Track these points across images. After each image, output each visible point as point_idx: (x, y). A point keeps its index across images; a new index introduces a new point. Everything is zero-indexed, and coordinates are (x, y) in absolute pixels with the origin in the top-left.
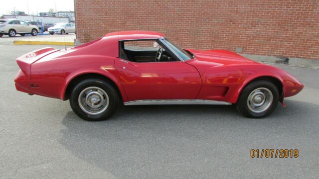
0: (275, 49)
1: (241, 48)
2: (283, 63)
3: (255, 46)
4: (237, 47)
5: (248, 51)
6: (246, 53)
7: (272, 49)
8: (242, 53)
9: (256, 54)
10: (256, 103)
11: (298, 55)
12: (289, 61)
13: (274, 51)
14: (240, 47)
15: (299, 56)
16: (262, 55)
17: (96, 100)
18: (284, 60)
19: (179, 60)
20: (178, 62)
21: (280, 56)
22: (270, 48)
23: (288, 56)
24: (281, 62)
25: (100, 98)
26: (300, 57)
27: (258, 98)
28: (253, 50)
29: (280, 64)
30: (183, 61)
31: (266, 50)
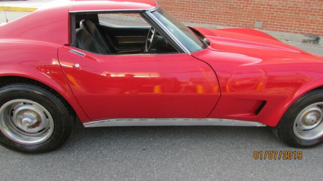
0: (304, 25)
1: (261, 23)
2: (312, 42)
3: (279, 20)
4: (257, 20)
5: (270, 27)
6: (266, 29)
7: (299, 25)
8: (263, 29)
9: (280, 31)
10: (307, 124)
12: (320, 40)
13: (302, 28)
14: (259, 21)
16: (286, 32)
17: (29, 120)
18: (314, 39)
19: (182, 51)
20: (180, 54)
21: (309, 34)
22: (298, 23)
23: (320, 35)
24: (310, 41)
25: (38, 117)
27: (311, 117)
28: (275, 25)
29: (308, 44)
30: (189, 53)
31: (292, 27)
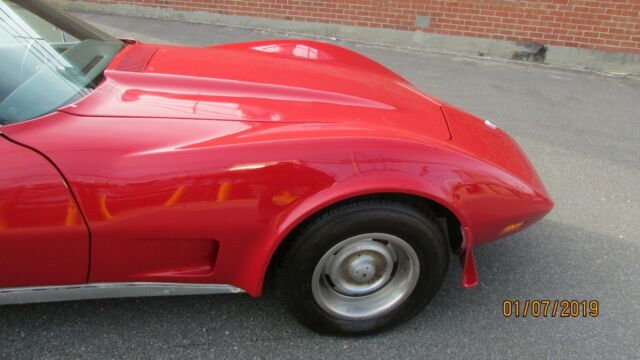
0: (514, 21)
1: (428, 18)
2: (531, 58)
3: (464, 11)
4: (419, 13)
5: (445, 27)
6: (439, 32)
7: (504, 21)
8: (432, 32)
9: (466, 34)
10: (352, 280)
11: (571, 38)
12: (547, 53)
13: (511, 27)
14: (424, 13)
15: (574, 42)
16: (480, 36)
18: (536, 51)
21: (526, 40)
22: (502, 18)
23: (546, 42)
24: (528, 56)
26: (576, 45)
27: (360, 265)
28: (457, 22)
29: (525, 61)
31: (490, 25)
